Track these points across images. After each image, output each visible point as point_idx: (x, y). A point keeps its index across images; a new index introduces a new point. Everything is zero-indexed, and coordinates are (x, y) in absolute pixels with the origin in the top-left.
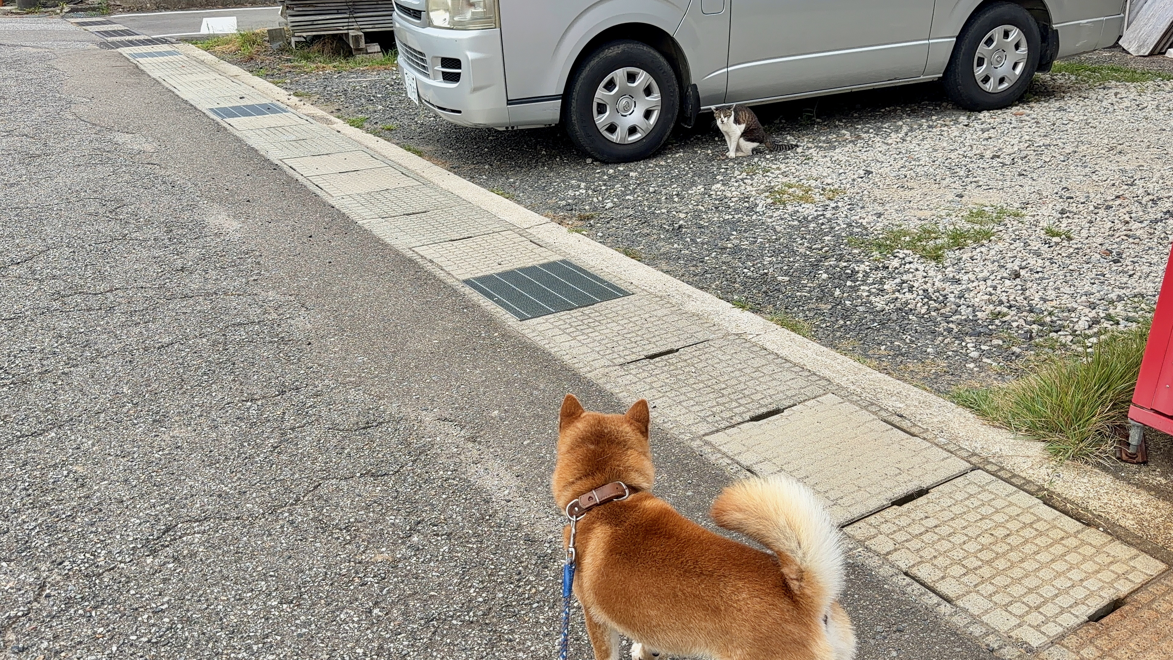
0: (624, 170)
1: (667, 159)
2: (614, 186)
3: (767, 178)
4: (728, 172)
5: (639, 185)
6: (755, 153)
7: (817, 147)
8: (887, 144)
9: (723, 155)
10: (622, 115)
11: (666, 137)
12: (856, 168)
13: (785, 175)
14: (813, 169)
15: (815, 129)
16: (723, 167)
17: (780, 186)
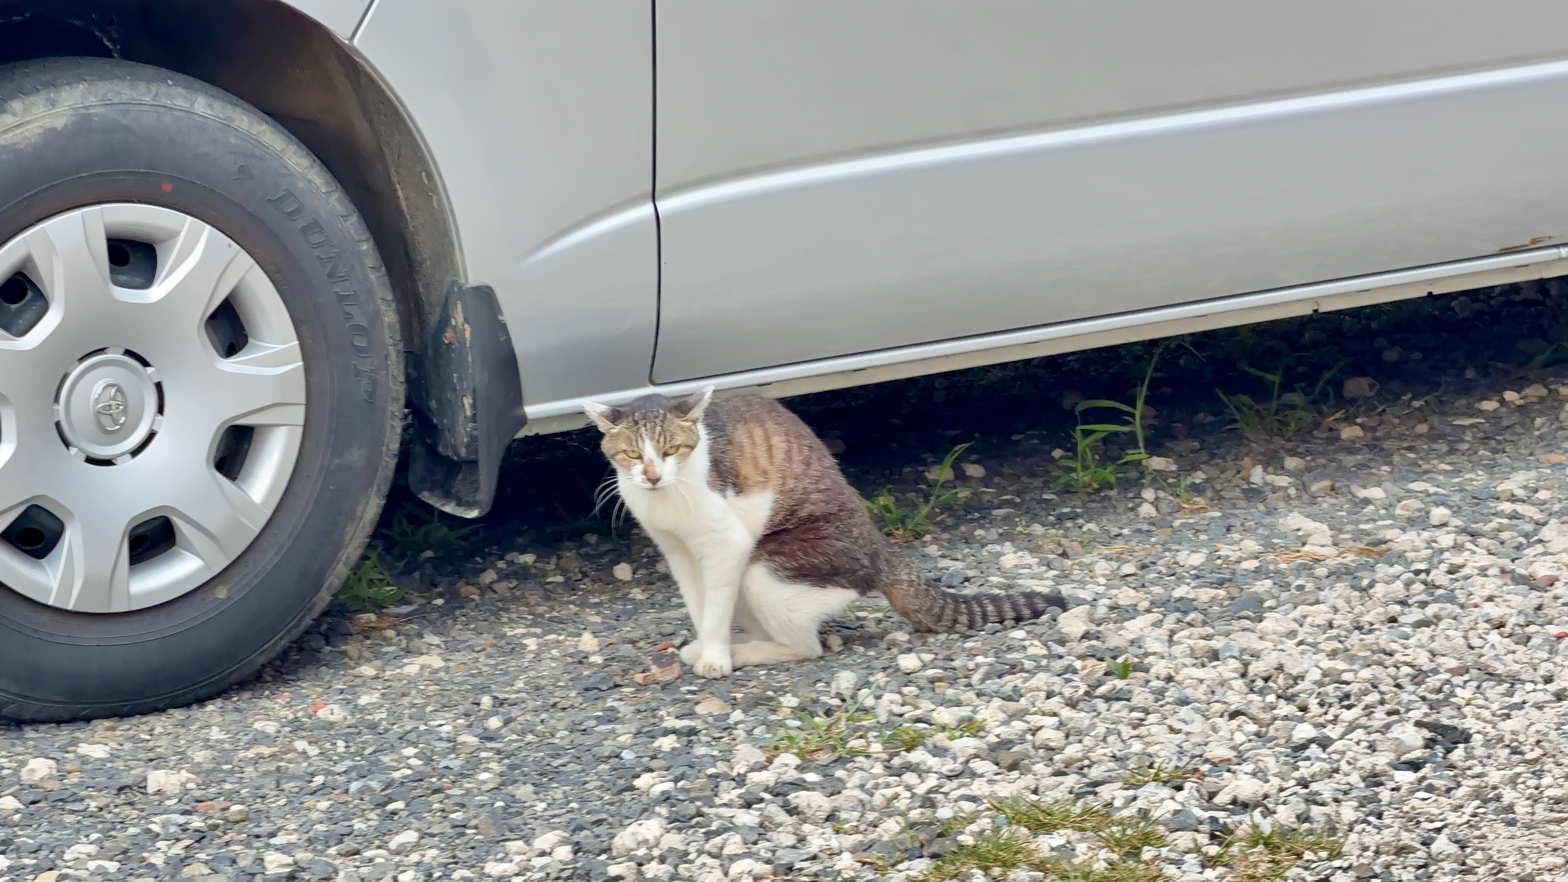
0: (114, 757)
1: (354, 689)
2: (57, 849)
3: (910, 778)
4: (700, 750)
5: (201, 838)
6: (835, 641)
7: (1164, 604)
8: (1530, 582)
9: (664, 660)
10: (90, 460)
11: (339, 573)
12: (1380, 714)
13: (1007, 758)
14: (1154, 728)
15: (1146, 510)
16: (671, 723)
17: (984, 823)
